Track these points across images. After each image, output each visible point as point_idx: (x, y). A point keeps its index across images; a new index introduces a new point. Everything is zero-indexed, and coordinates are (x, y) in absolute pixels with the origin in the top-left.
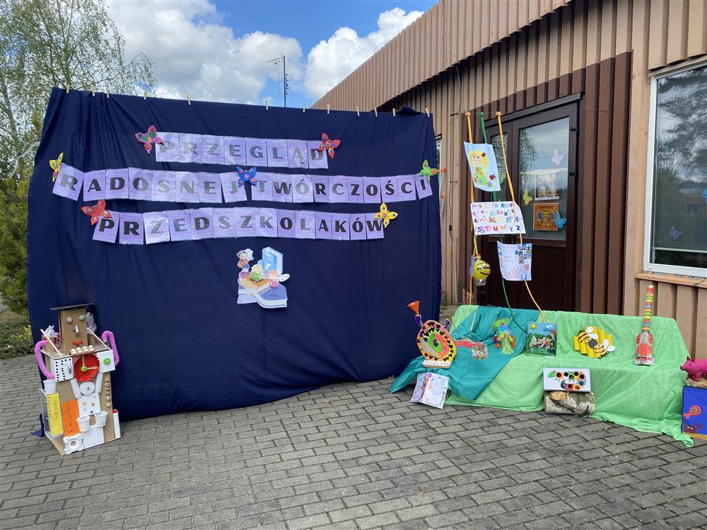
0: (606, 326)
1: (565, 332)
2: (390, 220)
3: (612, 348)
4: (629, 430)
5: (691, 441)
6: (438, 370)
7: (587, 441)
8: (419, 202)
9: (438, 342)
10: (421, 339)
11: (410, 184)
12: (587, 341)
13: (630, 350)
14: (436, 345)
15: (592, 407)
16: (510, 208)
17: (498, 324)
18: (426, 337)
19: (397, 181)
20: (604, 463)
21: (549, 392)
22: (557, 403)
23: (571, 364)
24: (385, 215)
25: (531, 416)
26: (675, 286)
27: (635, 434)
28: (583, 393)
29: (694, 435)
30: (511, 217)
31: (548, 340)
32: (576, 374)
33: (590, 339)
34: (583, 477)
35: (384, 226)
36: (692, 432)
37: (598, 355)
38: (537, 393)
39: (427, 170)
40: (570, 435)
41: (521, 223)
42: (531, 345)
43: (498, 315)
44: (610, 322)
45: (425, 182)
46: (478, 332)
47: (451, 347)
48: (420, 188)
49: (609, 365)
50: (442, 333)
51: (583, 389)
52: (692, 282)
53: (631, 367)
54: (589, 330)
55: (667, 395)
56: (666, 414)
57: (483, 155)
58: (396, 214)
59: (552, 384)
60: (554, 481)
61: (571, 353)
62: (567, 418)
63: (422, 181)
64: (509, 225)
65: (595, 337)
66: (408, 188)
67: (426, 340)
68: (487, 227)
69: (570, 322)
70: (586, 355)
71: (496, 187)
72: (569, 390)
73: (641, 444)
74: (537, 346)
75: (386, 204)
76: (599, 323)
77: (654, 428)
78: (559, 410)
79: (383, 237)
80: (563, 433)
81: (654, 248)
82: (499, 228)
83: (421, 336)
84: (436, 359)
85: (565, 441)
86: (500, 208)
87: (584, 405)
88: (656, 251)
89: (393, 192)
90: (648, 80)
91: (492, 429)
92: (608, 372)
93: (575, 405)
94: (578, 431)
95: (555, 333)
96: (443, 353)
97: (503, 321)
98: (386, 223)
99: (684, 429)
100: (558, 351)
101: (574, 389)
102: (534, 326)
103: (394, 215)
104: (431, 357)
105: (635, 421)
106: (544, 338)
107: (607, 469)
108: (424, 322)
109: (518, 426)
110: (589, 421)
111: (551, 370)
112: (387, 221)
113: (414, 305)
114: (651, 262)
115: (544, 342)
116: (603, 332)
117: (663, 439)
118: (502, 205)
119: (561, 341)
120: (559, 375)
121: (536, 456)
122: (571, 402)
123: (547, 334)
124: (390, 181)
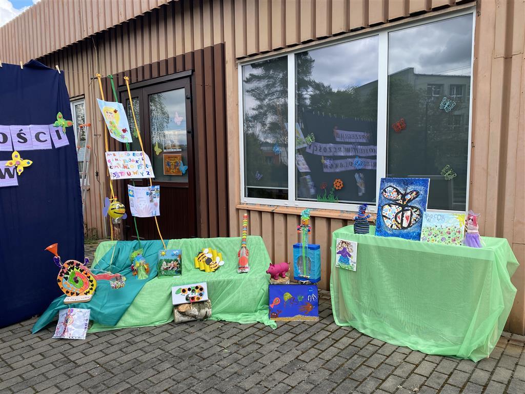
0: (217, 247)
1: (188, 255)
2: (24, 168)
3: (222, 263)
4: (236, 324)
5: (275, 324)
6: (79, 304)
7: (206, 341)
8: (55, 151)
9: (79, 279)
10: (61, 279)
11: (45, 134)
12: (204, 260)
13: (234, 262)
14: (77, 281)
15: (210, 311)
16: (141, 157)
17: (134, 254)
18: (66, 276)
19: (30, 130)
20: (218, 358)
21: (177, 306)
22: (183, 314)
23: (193, 280)
24: (18, 163)
25: (164, 329)
26: (260, 212)
27: (239, 327)
28: (203, 302)
29: (277, 319)
30: (141, 164)
31: (176, 263)
32: (197, 288)
33: (206, 258)
34: (203, 375)
35: (17, 173)
36: (276, 317)
37: (213, 270)
38: (167, 308)
39: (61, 122)
40: (194, 339)
41: (150, 169)
42: (162, 269)
43: (134, 248)
44: (220, 243)
45: (61, 133)
46: (117, 264)
47: (91, 281)
48: (55, 138)
49: (220, 276)
50: (82, 271)
51: (202, 299)
52: (270, 209)
53: (235, 276)
54: (206, 251)
55: (259, 292)
56: (259, 307)
57: (115, 111)
58: (31, 162)
59: (179, 299)
60: (180, 385)
61: (194, 271)
62: (192, 324)
63: (57, 132)
64: (140, 171)
65: (210, 256)
66: (42, 137)
67: (66, 278)
68: (121, 173)
69: (191, 246)
70: (204, 271)
71: (128, 139)
72: (192, 301)
73: (243, 334)
74: (167, 269)
75: (18, 151)
76: (212, 244)
77: (252, 319)
78: (185, 319)
79: (18, 185)
80: (188, 338)
81: (247, 187)
82: (132, 173)
83: (61, 275)
84: (77, 294)
85: (189, 346)
86: (131, 157)
87: (203, 312)
88: (248, 188)
89: (25, 140)
90: (236, 65)
91: (131, 348)
92: (220, 282)
93: (197, 313)
94: (199, 334)
95: (180, 257)
96: (83, 288)
97: (138, 252)
98: (20, 171)
99: (271, 316)
100: (183, 271)
101: (196, 300)
102: (163, 253)
103: (28, 163)
104: (72, 294)
105: (239, 316)
106: (172, 262)
107: (221, 363)
108: (63, 262)
109: (153, 340)
110: (208, 323)
111: (178, 288)
112: (20, 169)
113: (53, 248)
114: (245, 196)
115: (172, 265)
116: (215, 251)
117: (258, 327)
118: (134, 154)
119: (185, 262)
120: (184, 291)
121: (167, 365)
122: (194, 311)
123: (174, 258)
124: (22, 130)
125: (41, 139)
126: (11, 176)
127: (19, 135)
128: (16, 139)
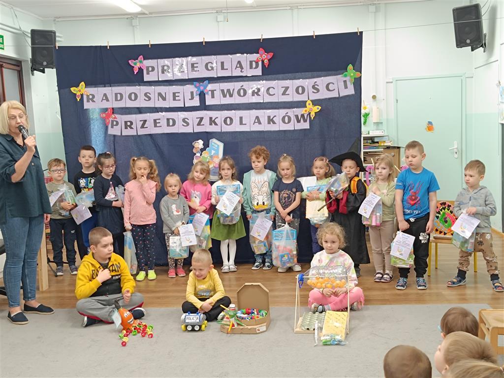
2: (315, 113)
8: (341, 99)
11: (333, 84)
24: (311, 109)
39: (351, 73)
48: (342, 88)
58: (320, 108)
63: (345, 81)
66: (331, 87)
79: (308, 127)
89: (318, 90)
98: (312, 116)
103: (318, 108)
112: (313, 114)
124: (316, 82)
125: (330, 89)
126: (305, 121)
127: (313, 87)
128: (311, 90)
